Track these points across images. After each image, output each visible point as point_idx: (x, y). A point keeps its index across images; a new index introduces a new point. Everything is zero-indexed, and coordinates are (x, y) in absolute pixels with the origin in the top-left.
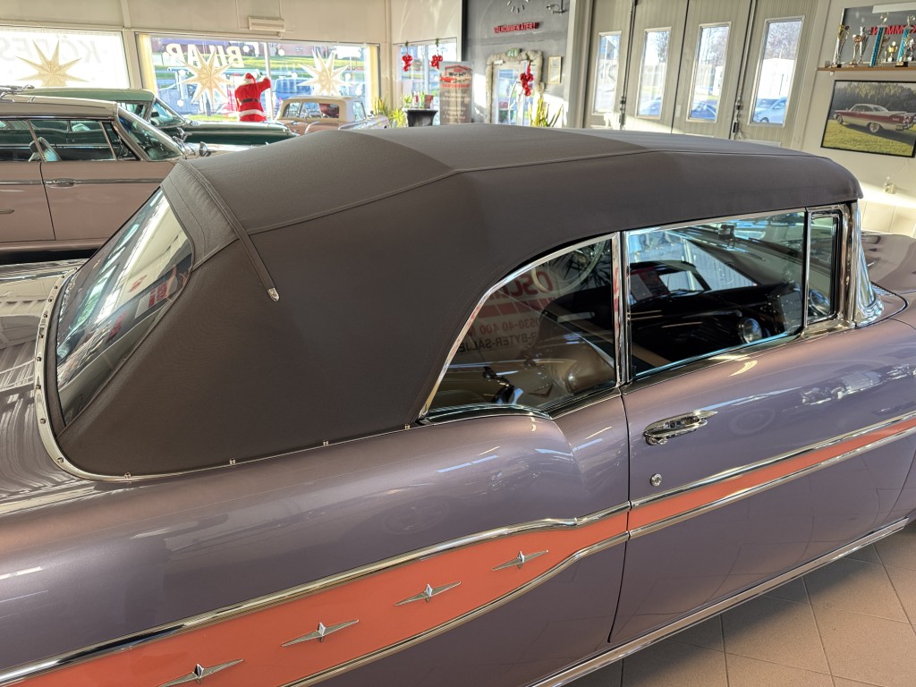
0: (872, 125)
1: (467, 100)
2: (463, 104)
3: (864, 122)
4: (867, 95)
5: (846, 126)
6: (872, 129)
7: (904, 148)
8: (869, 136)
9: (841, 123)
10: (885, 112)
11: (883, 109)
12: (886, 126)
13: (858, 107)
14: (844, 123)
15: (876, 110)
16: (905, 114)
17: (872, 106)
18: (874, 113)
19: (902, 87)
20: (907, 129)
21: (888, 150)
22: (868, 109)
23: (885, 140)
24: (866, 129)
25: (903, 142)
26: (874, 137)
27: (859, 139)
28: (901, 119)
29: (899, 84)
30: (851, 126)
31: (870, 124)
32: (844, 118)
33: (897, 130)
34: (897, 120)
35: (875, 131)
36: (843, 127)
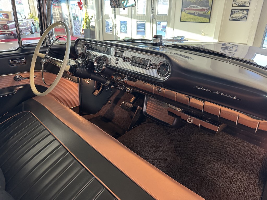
0: (196, 13)
1: (61, 12)
2: (60, 14)
3: (193, 12)
4: (193, 2)
5: (188, 13)
6: (196, 14)
7: (206, 20)
8: (195, 16)
9: (186, 13)
10: (199, 8)
11: (199, 6)
12: (200, 13)
13: (191, 6)
14: (187, 13)
15: (197, 7)
16: (206, 8)
17: (195, 6)
18: (196, 8)
20: (207, 13)
21: (201, 21)
22: (194, 7)
23: (200, 17)
24: (194, 14)
25: (206, 18)
26: (196, 17)
27: (192, 18)
28: (205, 10)
30: (189, 13)
31: (195, 12)
32: (187, 11)
33: (204, 14)
34: (204, 10)
35: (197, 14)
36: (187, 14)
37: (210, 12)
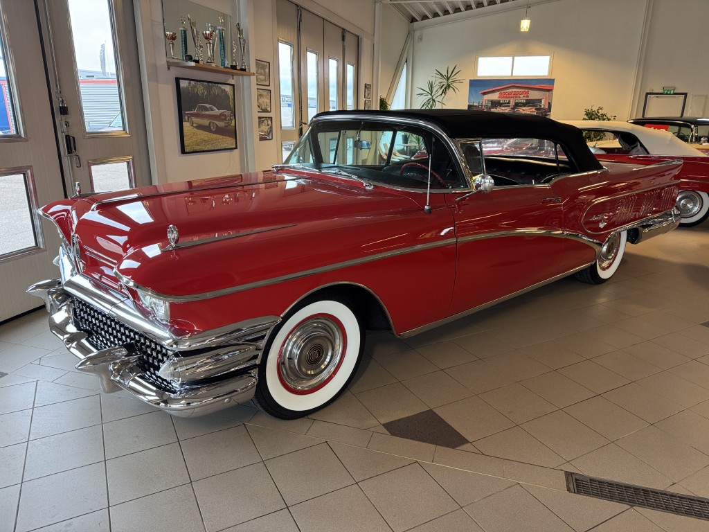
0: (211, 125)
3: (206, 122)
4: (202, 94)
5: (196, 127)
6: (212, 128)
7: (231, 142)
8: (212, 134)
9: (192, 125)
10: (216, 112)
11: (215, 108)
12: (219, 124)
14: (194, 125)
16: (228, 113)
19: (220, 88)
22: (206, 109)
23: (221, 137)
24: (208, 129)
27: (206, 138)
28: (225, 115)
29: (219, 85)
30: (200, 127)
31: (210, 123)
32: (194, 119)
33: (225, 126)
34: (223, 117)
35: (214, 130)
36: (195, 129)
37: (233, 122)
